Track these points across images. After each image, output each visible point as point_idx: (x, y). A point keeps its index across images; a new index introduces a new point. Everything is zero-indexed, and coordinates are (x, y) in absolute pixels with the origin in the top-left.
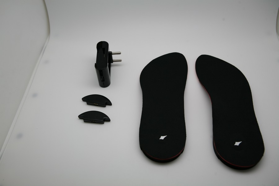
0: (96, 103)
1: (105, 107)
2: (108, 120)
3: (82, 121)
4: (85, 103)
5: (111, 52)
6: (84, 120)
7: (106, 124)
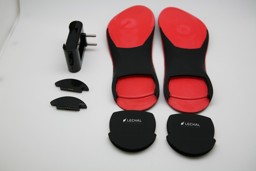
0: (71, 89)
1: (81, 92)
2: (84, 107)
3: (54, 108)
4: (59, 88)
5: (85, 34)
6: (57, 106)
7: (82, 111)
